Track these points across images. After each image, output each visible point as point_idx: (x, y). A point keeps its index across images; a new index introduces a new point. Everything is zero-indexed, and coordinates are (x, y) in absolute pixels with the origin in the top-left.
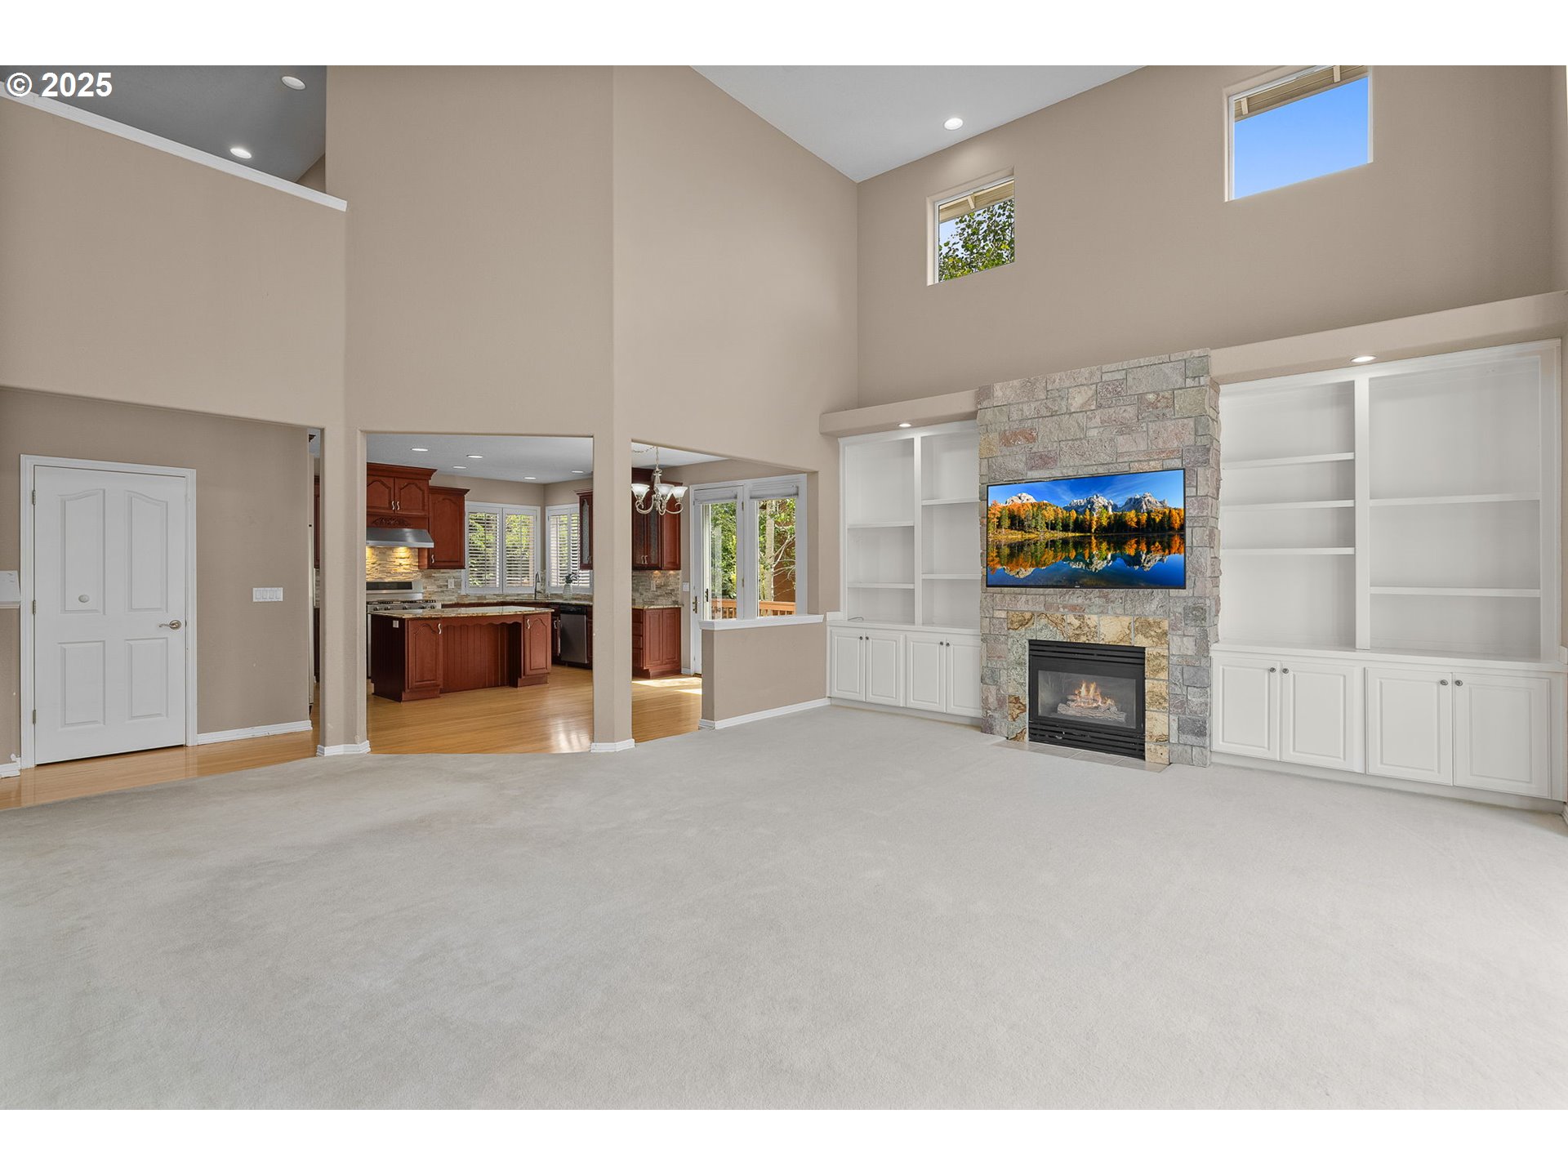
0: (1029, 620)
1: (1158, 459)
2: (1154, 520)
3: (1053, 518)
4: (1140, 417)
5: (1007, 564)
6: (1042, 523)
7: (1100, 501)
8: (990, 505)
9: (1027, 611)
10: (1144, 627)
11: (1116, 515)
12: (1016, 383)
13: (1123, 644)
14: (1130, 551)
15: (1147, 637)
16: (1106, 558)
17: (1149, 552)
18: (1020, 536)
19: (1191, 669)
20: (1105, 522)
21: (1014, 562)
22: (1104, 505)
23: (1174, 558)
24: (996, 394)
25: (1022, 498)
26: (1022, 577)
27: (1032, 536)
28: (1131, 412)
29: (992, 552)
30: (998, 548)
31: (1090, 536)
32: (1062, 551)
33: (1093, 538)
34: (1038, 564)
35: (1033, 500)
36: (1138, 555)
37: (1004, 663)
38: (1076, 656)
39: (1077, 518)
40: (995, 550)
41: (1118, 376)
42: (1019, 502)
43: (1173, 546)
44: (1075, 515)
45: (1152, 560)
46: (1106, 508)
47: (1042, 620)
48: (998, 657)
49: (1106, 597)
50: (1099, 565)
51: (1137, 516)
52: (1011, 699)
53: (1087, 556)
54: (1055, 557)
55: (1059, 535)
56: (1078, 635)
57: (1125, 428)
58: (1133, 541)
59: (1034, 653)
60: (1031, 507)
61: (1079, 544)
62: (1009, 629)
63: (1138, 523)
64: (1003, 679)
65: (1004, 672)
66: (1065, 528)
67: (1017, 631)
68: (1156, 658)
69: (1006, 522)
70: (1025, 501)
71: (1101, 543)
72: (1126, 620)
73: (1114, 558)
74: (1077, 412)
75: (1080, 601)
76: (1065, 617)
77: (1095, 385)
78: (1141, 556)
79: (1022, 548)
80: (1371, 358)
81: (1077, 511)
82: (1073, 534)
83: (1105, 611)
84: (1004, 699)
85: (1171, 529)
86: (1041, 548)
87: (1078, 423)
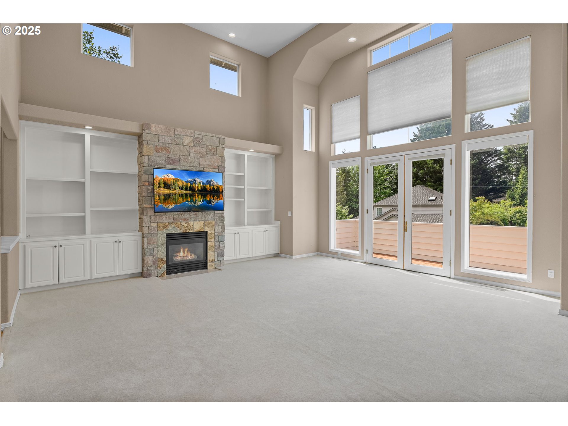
0: (167, 226)
1: (212, 168)
2: (215, 188)
3: (181, 185)
4: (207, 153)
5: (163, 203)
6: (177, 187)
7: (198, 180)
8: (154, 177)
9: (166, 222)
10: (208, 225)
11: (203, 186)
12: (162, 126)
13: (201, 231)
14: (208, 199)
15: (208, 228)
16: (201, 201)
17: (213, 199)
18: (168, 191)
19: (221, 236)
20: (200, 188)
21: (166, 202)
22: (200, 182)
23: (220, 201)
24: (152, 128)
25: (169, 176)
26: (170, 208)
27: (174, 192)
28: (204, 150)
29: (157, 197)
30: (159, 196)
31: (195, 193)
32: (185, 198)
33: (196, 193)
34: (176, 203)
35: (173, 177)
36: (210, 200)
37: (156, 245)
38: (184, 238)
39: (190, 186)
40: (158, 197)
41: (201, 137)
42: (168, 177)
43: (220, 197)
44: (190, 185)
45: (215, 202)
46: (200, 183)
47: (173, 225)
48: (153, 243)
49: (196, 215)
50: (199, 203)
51: (210, 187)
52: (159, 260)
53: (194, 200)
54: (183, 200)
55: (184, 192)
56: (186, 229)
57: (202, 155)
58: (209, 195)
59: (168, 239)
60: (172, 180)
61: (191, 196)
62: (158, 230)
63: (210, 189)
64: (155, 252)
65: (155, 249)
66: (186, 189)
67: (162, 231)
68: (211, 234)
69: (162, 185)
70: (170, 177)
71: (199, 196)
72: (203, 222)
73: (203, 201)
74: (187, 146)
75: (187, 217)
76: (181, 223)
77: (193, 137)
78: (211, 201)
79: (170, 197)
80: (253, 150)
81: (190, 183)
82: (189, 192)
83: (196, 220)
84: (156, 260)
85: (220, 192)
86: (177, 196)
87: (187, 150)
